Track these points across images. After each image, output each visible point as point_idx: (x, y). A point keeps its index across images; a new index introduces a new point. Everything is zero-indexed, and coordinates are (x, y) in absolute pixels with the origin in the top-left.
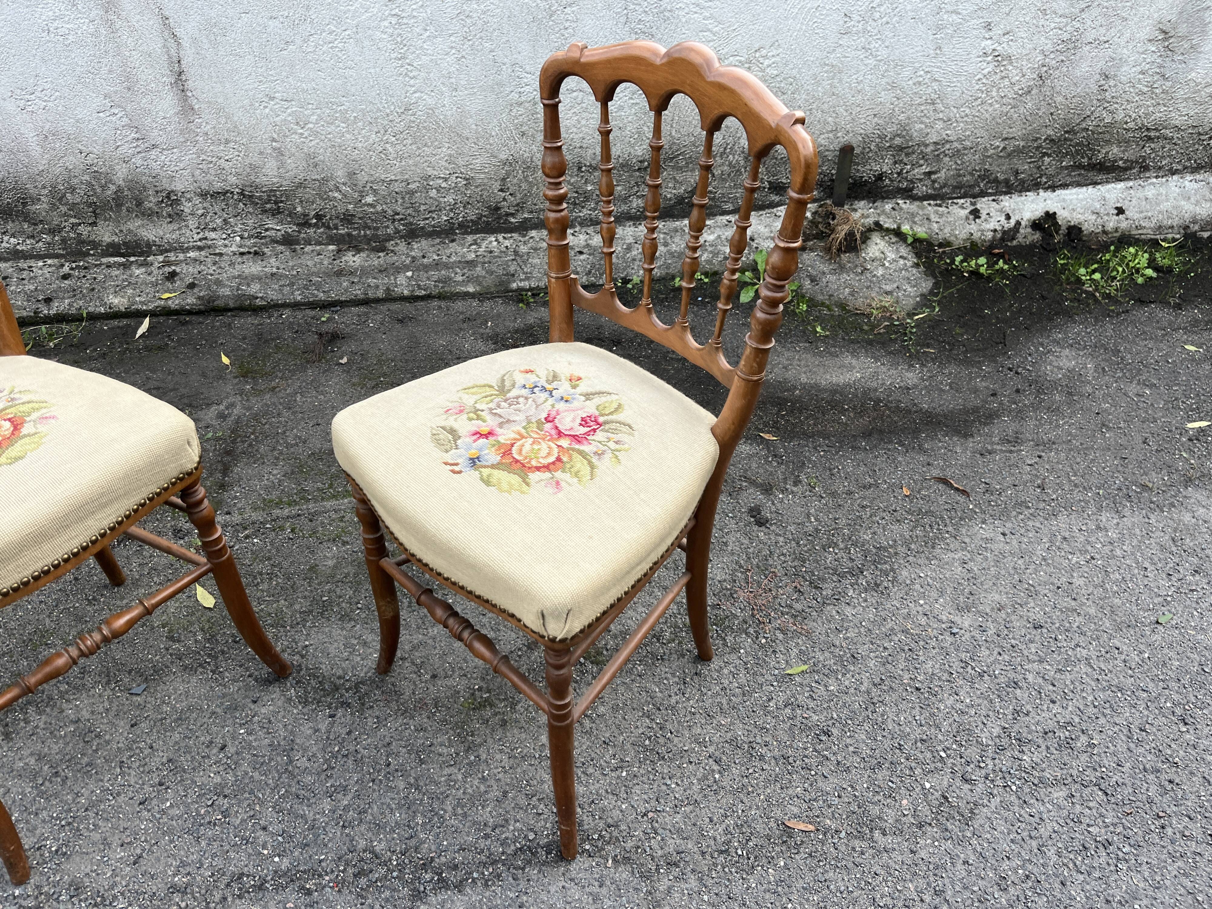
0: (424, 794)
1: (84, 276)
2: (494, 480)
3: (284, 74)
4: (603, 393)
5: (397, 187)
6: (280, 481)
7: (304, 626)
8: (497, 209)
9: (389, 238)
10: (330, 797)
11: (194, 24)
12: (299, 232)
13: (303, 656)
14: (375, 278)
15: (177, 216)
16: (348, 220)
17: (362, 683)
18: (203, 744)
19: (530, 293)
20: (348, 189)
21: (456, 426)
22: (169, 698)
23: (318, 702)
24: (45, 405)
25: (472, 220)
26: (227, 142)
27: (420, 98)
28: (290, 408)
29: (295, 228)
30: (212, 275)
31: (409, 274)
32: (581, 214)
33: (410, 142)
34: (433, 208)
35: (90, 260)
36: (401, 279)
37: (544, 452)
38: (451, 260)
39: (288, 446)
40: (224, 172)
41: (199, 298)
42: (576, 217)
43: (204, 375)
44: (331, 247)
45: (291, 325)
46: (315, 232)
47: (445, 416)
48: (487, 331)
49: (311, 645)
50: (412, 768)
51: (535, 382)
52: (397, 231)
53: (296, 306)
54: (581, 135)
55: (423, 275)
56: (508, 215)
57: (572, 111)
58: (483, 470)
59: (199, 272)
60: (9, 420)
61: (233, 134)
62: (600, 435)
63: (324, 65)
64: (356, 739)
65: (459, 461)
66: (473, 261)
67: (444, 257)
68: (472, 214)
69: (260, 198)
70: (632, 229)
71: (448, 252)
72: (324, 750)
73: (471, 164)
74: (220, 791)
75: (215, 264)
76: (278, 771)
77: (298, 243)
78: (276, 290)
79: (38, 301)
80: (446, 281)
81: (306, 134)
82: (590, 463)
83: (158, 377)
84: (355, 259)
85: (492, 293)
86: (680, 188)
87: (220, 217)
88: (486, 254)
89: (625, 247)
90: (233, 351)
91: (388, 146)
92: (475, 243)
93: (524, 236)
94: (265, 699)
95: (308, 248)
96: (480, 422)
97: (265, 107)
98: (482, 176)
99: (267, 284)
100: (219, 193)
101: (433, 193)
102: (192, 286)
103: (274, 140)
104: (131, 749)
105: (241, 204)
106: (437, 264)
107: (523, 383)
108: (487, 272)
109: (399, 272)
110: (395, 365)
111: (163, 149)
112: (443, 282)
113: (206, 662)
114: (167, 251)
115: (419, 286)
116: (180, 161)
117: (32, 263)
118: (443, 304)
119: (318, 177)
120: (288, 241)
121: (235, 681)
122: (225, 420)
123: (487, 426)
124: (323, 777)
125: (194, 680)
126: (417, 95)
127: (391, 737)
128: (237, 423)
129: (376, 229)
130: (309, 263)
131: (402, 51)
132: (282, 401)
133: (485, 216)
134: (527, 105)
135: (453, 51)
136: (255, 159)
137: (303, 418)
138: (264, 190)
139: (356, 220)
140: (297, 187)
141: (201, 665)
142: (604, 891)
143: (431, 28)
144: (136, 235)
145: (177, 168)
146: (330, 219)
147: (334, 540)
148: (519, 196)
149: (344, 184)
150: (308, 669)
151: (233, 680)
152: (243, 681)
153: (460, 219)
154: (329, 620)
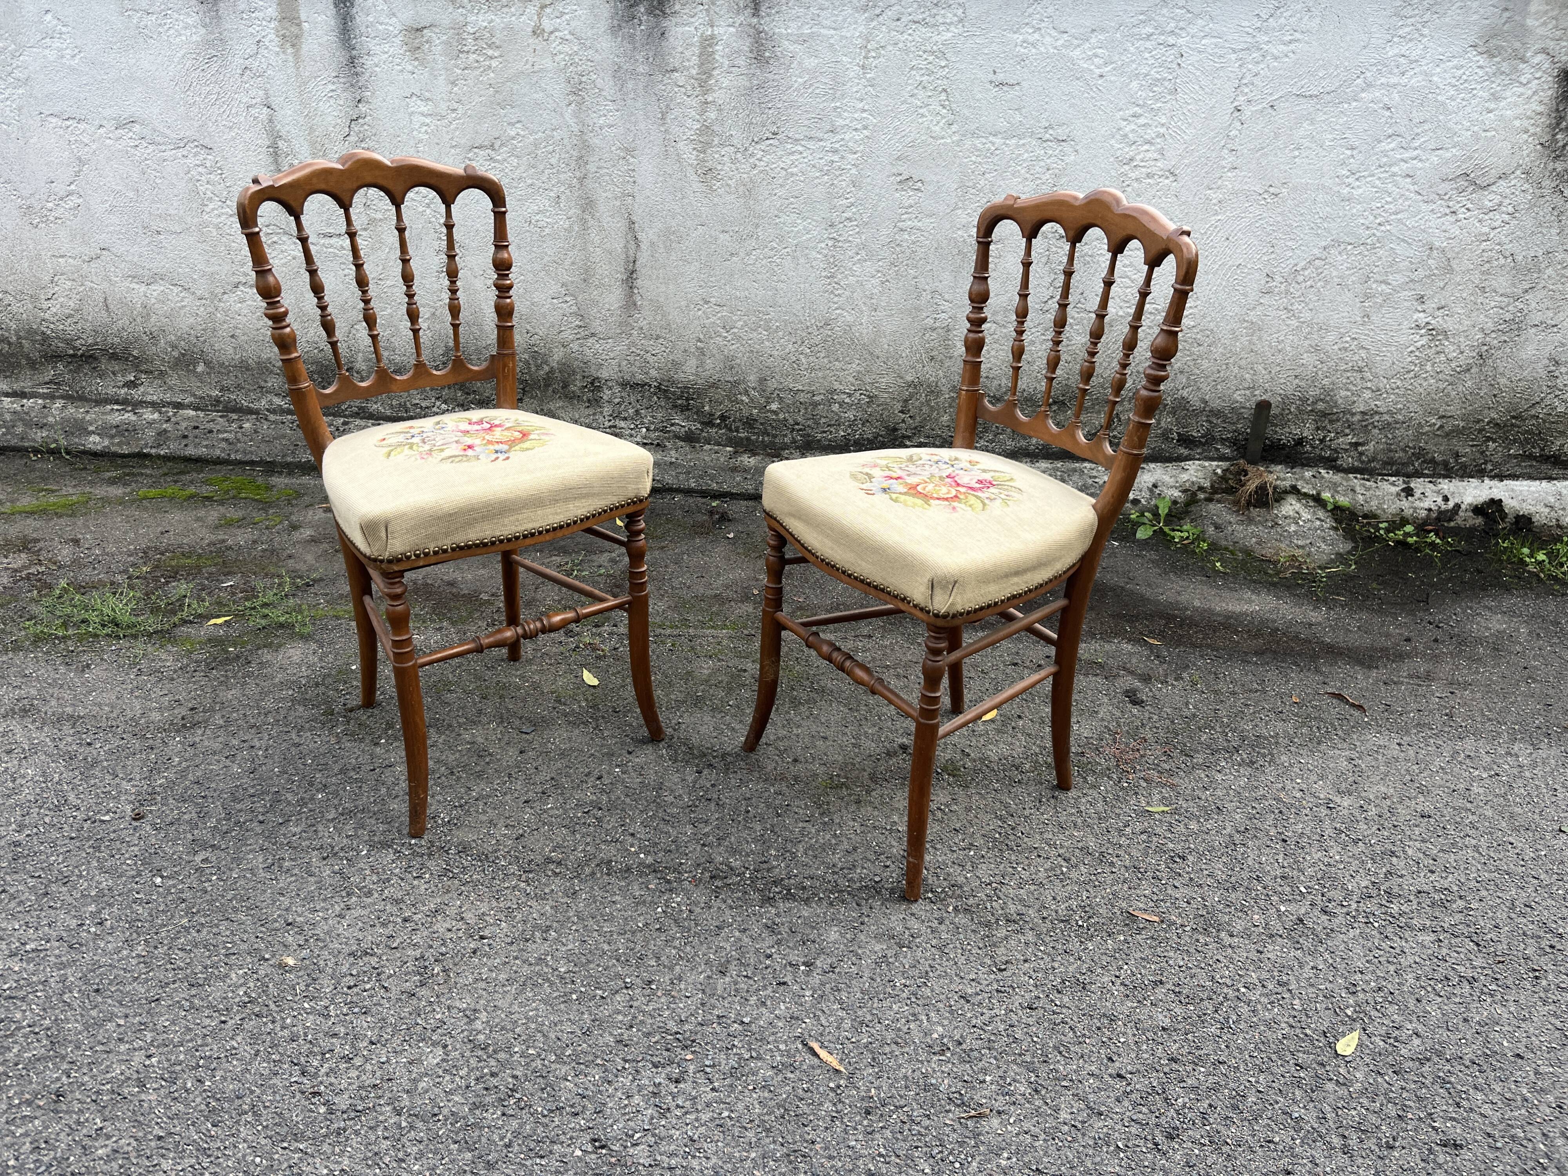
0: (779, 836)
2: (902, 501)
3: (723, 281)
4: (998, 471)
5: (802, 397)
6: (663, 611)
7: (677, 710)
8: (895, 430)
9: (785, 446)
10: (693, 824)
11: (656, 230)
12: (702, 430)
13: (675, 730)
15: (595, 401)
16: (750, 424)
17: (728, 755)
18: (582, 773)
20: (756, 394)
21: (871, 473)
22: (554, 740)
23: (687, 762)
24: (541, 430)
26: (658, 337)
27: (840, 314)
28: (675, 564)
29: (699, 426)
33: (823, 355)
34: (833, 423)
37: (944, 492)
40: (648, 365)
44: (728, 449)
45: (682, 507)
46: (716, 433)
47: (864, 469)
49: (683, 723)
50: (769, 818)
52: (794, 441)
53: (688, 492)
58: (892, 494)
60: (521, 432)
61: (664, 331)
62: (992, 490)
63: (759, 277)
64: (719, 791)
65: (873, 489)
69: (674, 393)
72: (689, 793)
73: (877, 383)
74: (595, 805)
76: (647, 800)
77: (699, 442)
78: (672, 476)
81: (729, 338)
82: (983, 502)
91: (801, 356)
94: (639, 753)
95: (707, 447)
96: (891, 473)
97: (699, 309)
98: (886, 395)
99: (664, 470)
100: (638, 384)
101: (836, 407)
103: (699, 340)
104: (519, 767)
105: (655, 397)
107: (929, 459)
111: (600, 338)
113: (588, 721)
116: (612, 351)
119: (732, 380)
120: (690, 438)
121: (613, 737)
123: (897, 475)
124: (687, 811)
125: (577, 731)
126: (838, 312)
129: (775, 436)
130: (707, 458)
131: (832, 271)
134: (940, 332)
135: (880, 275)
136: (678, 356)
137: (688, 571)
138: (679, 385)
139: (758, 425)
140: (710, 387)
141: (583, 723)
142: (943, 927)
143: (863, 253)
145: (607, 357)
146: (734, 421)
148: (918, 419)
149: (754, 389)
150: (679, 739)
151: (611, 736)
152: (620, 738)
153: (857, 436)
154: (701, 709)
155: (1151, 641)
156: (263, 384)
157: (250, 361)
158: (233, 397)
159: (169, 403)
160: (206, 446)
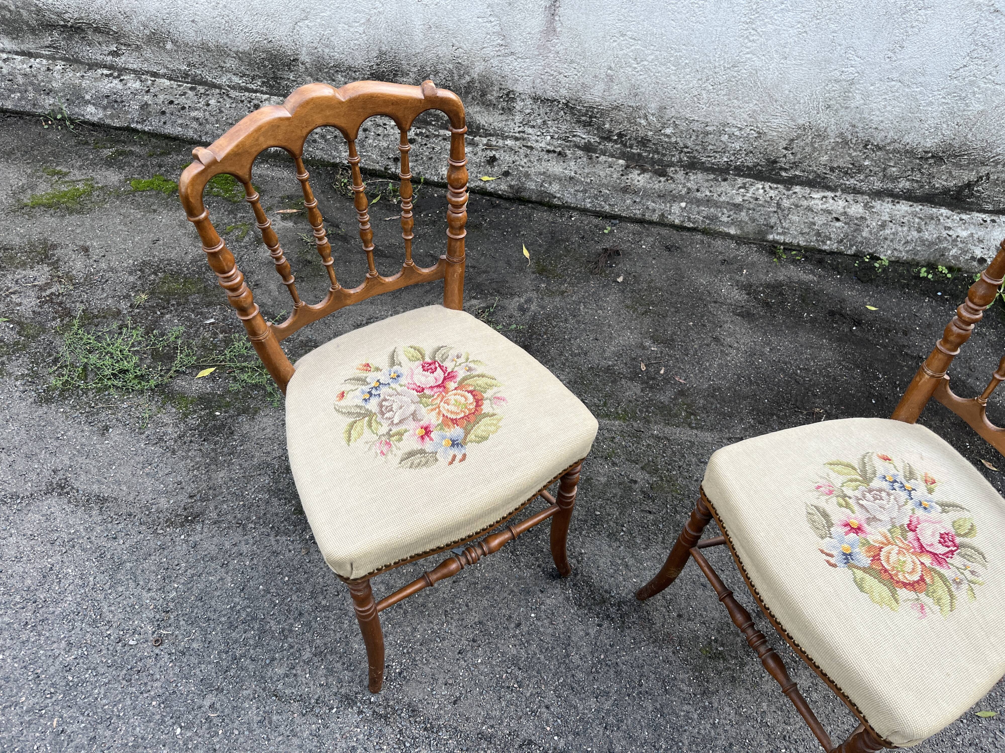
0: (668, 723)
1: (426, 144)
2: (866, 587)
3: (642, 17)
4: (957, 506)
5: (696, 126)
7: (580, 533)
8: (775, 162)
9: (672, 164)
10: (597, 698)
12: (600, 143)
13: (579, 562)
14: (653, 202)
15: (508, 111)
16: (644, 143)
17: (624, 603)
18: (504, 616)
19: (782, 247)
20: (655, 119)
21: (828, 510)
22: (480, 566)
23: (590, 609)
24: (494, 382)
25: (748, 166)
26: (572, 62)
27: (749, 59)
28: (574, 316)
29: (598, 139)
30: (523, 167)
31: (683, 205)
32: (848, 183)
33: (724, 93)
34: (719, 150)
35: (431, 128)
36: (676, 208)
37: (909, 567)
38: (721, 200)
39: (573, 355)
40: (559, 85)
41: (511, 186)
42: (842, 184)
43: (509, 263)
44: (621, 162)
45: (578, 229)
46: (612, 147)
47: (816, 494)
48: (743, 279)
49: (585, 553)
50: (659, 695)
51: (894, 476)
52: (680, 161)
53: (584, 211)
54: (881, 119)
55: (695, 208)
56: (781, 169)
57: (883, 97)
58: (855, 570)
59: (514, 162)
60: (471, 392)
61: (579, 57)
62: (956, 560)
63: (679, 16)
64: (617, 652)
65: (834, 553)
66: (739, 205)
67: (715, 195)
68: (750, 161)
69: (579, 111)
70: (890, 205)
71: (719, 190)
72: (592, 653)
73: (769, 122)
74: (515, 661)
75: (526, 156)
76: (558, 660)
77: (596, 153)
78: (571, 194)
79: (389, 158)
80: (713, 219)
81: (639, 69)
82: (950, 591)
83: (474, 255)
84: (640, 178)
85: (749, 239)
86: (951, 182)
87: (541, 118)
88: (751, 200)
89: (879, 223)
90: (531, 245)
91: (703, 92)
92: (744, 187)
93: (789, 189)
94: (550, 591)
95: (602, 158)
96: (848, 511)
97: (615, 41)
98: (775, 134)
99: (565, 186)
100: (548, 100)
101: (725, 138)
102: (506, 174)
103: (610, 68)
104: (453, 602)
105: (562, 112)
106: (708, 201)
107: (883, 473)
108: (750, 219)
109: (674, 201)
111: (519, 57)
112: (710, 219)
114: (491, 135)
115: (689, 218)
116: (528, 69)
117: (386, 120)
118: (705, 238)
119: (634, 105)
120: (588, 148)
121: (528, 567)
122: (524, 314)
123: (856, 519)
126: (748, 56)
127: (644, 660)
128: (533, 319)
129: (664, 155)
130: (601, 173)
131: (753, 17)
132: (568, 306)
133: (761, 166)
134: (844, 83)
135: (799, 26)
136: (588, 80)
137: (585, 329)
138: (585, 105)
139: (651, 145)
140: (613, 109)
144: (471, 118)
145: (523, 74)
146: (629, 139)
147: (606, 458)
148: (799, 156)
149: (653, 115)
150: (582, 575)
151: (526, 566)
152: (534, 569)
153: (738, 163)
154: (600, 534)
156: (222, 64)
157: (210, 44)
158: (199, 72)
159: (147, 72)
160: (181, 125)
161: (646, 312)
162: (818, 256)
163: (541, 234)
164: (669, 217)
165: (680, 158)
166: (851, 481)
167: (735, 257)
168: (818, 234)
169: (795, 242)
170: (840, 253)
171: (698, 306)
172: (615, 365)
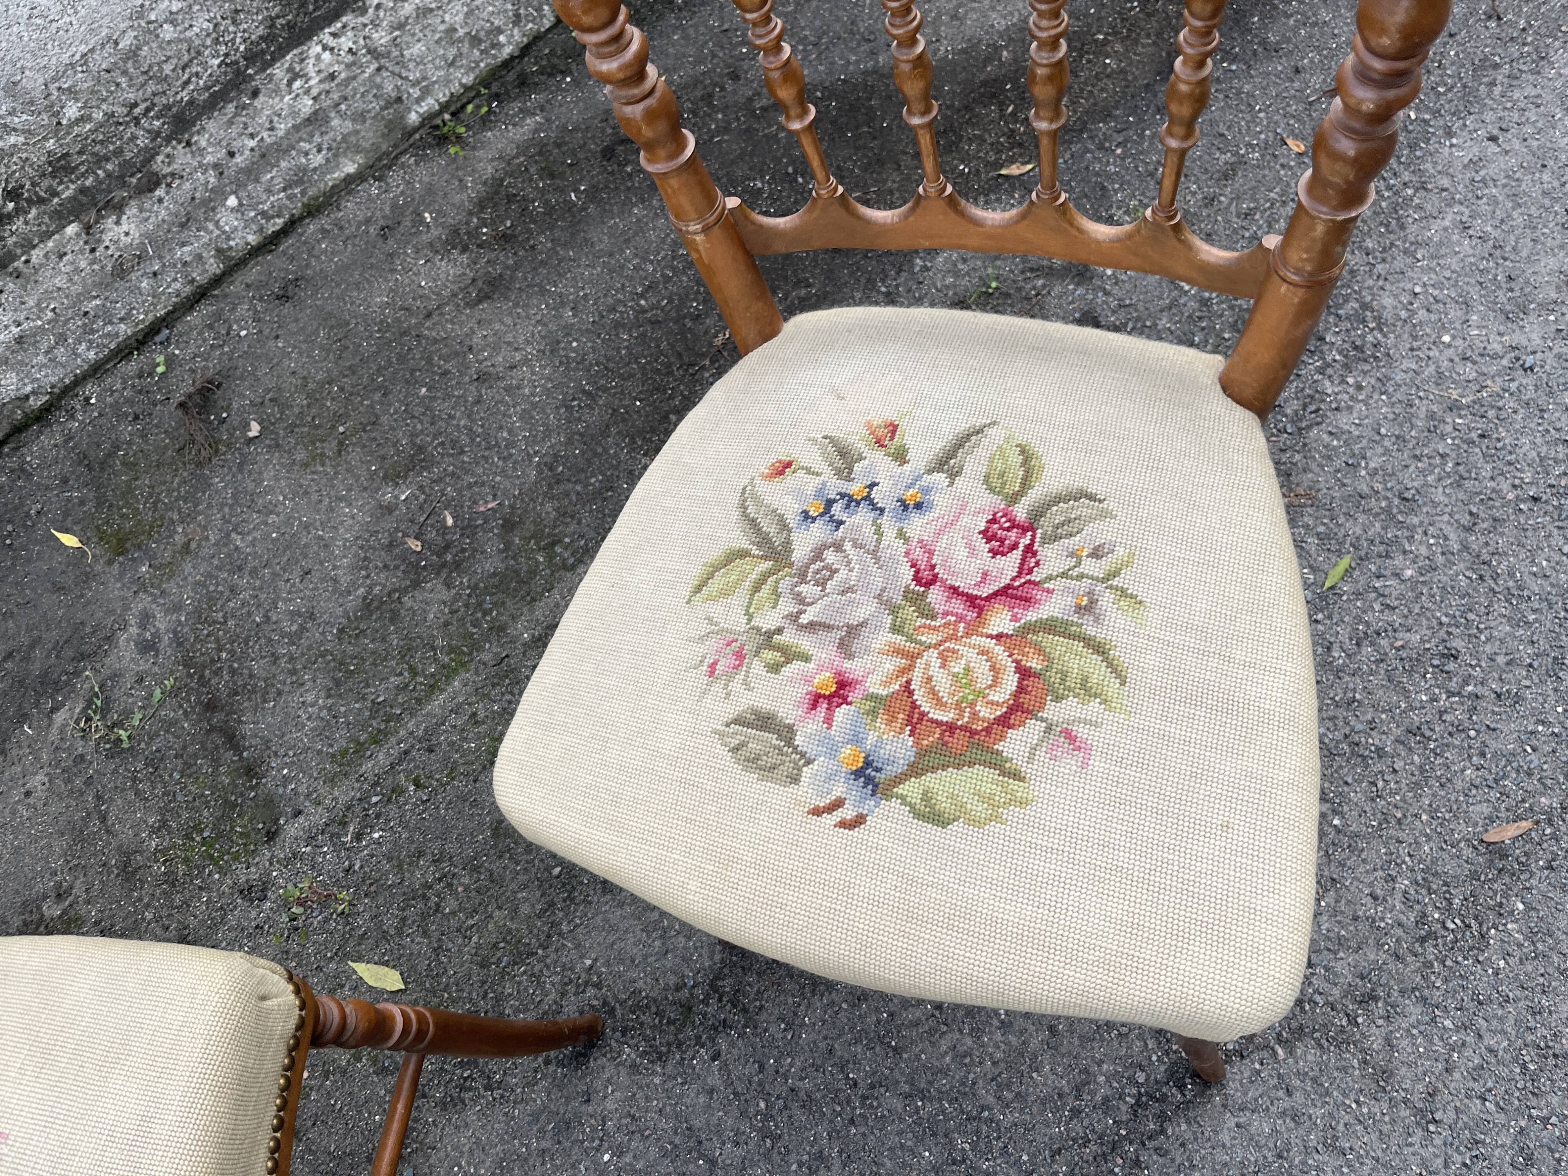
0: (940, 1100)
2: (944, 804)
4: (968, 437)
5: (102, 60)
6: (330, 709)
7: (561, 935)
9: (150, 155)
13: (598, 986)
14: (183, 244)
16: (62, 167)
17: (717, 977)
19: (447, 117)
20: (24, 117)
21: (763, 704)
23: (679, 1046)
25: (261, 37)
28: (240, 569)
31: (232, 201)
34: (186, 57)
36: (228, 220)
37: (982, 670)
38: (281, 133)
39: (294, 638)
43: (60, 589)
44: (71, 229)
45: (116, 410)
46: (26, 223)
47: (719, 688)
48: (435, 232)
49: (595, 960)
50: (892, 1070)
51: (819, 491)
52: (154, 134)
53: (95, 371)
55: (255, 189)
58: (900, 789)
62: (1049, 559)
64: (777, 1072)
65: (839, 791)
66: (316, 112)
67: (265, 134)
68: (254, 27)
71: (262, 119)
72: (745, 1116)
77: (14, 258)
78: (44, 365)
80: (300, 177)
82: (1088, 642)
84: (125, 227)
85: (388, 154)
88: (326, 86)
90: (66, 514)
92: (295, 76)
93: (364, 11)
94: (599, 1084)
95: (36, 255)
96: (796, 666)
99: (22, 363)
101: (168, 32)
106: (263, 156)
107: (797, 507)
108: (354, 120)
109: (213, 209)
110: (341, 389)
112: (297, 183)
113: (466, 1079)
115: (263, 213)
118: (324, 221)
121: (531, 1084)
122: (157, 652)
123: (820, 669)
124: (776, 1158)
125: (471, 1115)
127: (825, 1038)
128: (180, 644)
129: (119, 152)
130: (59, 281)
132: (216, 562)
133: (278, 17)
137: (274, 574)
139: (77, 159)
141: (462, 1088)
142: (1298, 1097)
146: (33, 185)
150: (622, 1003)
151: (528, 1084)
152: (544, 1077)
153: (242, 48)
154: (590, 903)
155: (1015, 170)
161: (341, 443)
162: (511, 76)
163: (65, 481)
164: (232, 243)
165: (149, 131)
166: (757, 588)
167: (394, 206)
168: (475, 41)
169: (455, 88)
170: (537, 38)
171: (410, 349)
172: (371, 588)
